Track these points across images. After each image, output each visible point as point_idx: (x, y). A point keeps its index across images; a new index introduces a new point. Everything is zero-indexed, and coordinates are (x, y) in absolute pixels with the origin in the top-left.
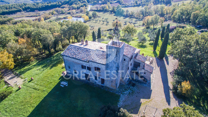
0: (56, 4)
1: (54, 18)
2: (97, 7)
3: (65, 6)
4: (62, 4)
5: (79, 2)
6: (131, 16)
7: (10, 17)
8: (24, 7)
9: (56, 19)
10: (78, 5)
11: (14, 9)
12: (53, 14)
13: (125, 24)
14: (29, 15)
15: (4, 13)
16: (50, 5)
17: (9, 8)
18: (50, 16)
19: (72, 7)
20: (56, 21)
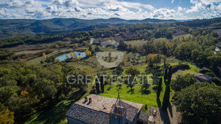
0: (59, 37)
1: (56, 52)
2: (100, 40)
3: (67, 38)
4: (65, 37)
5: (82, 35)
6: (134, 50)
7: (11, 50)
8: (26, 40)
9: (58, 54)
10: (81, 38)
11: (16, 42)
12: (54, 47)
13: (128, 60)
14: (31, 49)
15: (5, 46)
16: (52, 37)
17: (12, 41)
18: (52, 50)
19: (75, 40)
20: (58, 56)
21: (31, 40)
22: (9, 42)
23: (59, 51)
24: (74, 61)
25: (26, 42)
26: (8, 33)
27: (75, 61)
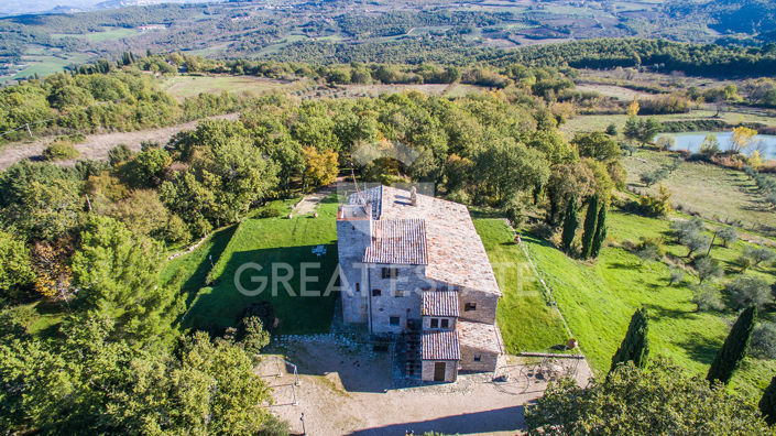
11: (616, 56)
15: (583, 63)
20: (691, 129)
21: (666, 58)
22: (600, 51)
23: (715, 117)
24: (729, 163)
25: (645, 61)
26: (629, 24)
27: (733, 168)
